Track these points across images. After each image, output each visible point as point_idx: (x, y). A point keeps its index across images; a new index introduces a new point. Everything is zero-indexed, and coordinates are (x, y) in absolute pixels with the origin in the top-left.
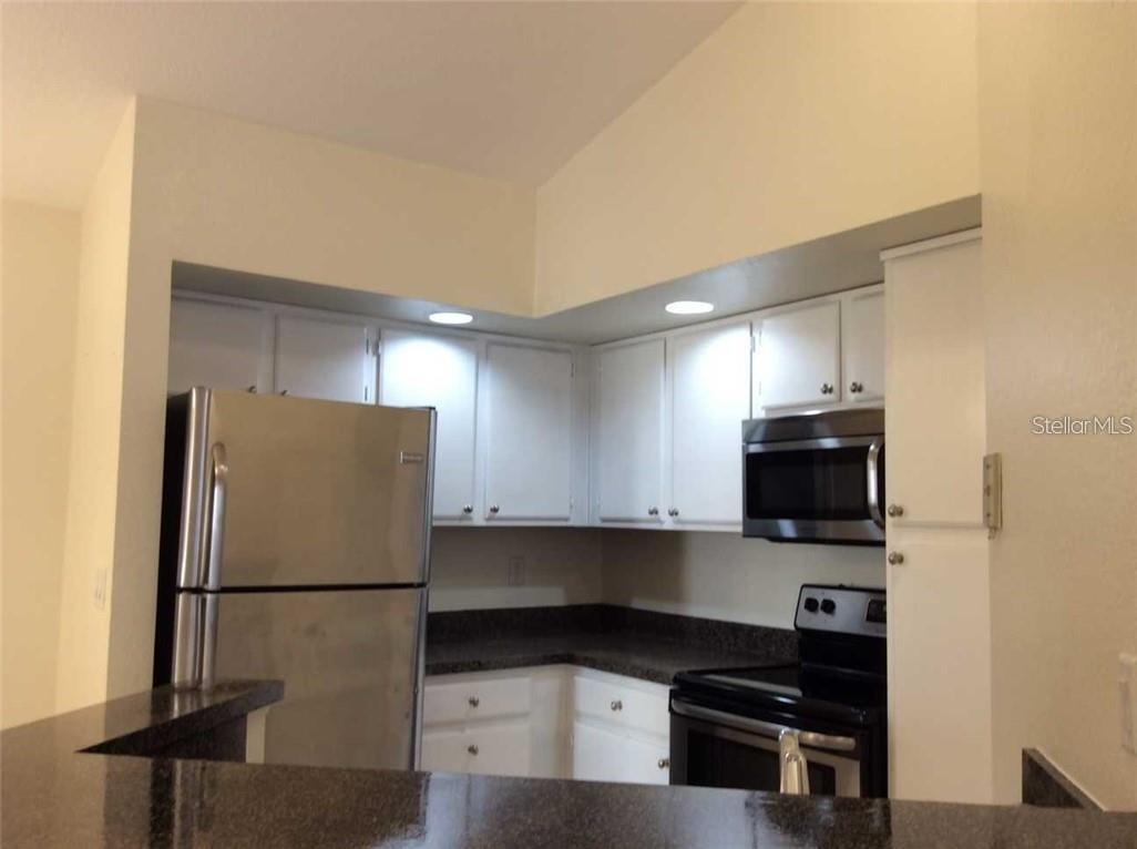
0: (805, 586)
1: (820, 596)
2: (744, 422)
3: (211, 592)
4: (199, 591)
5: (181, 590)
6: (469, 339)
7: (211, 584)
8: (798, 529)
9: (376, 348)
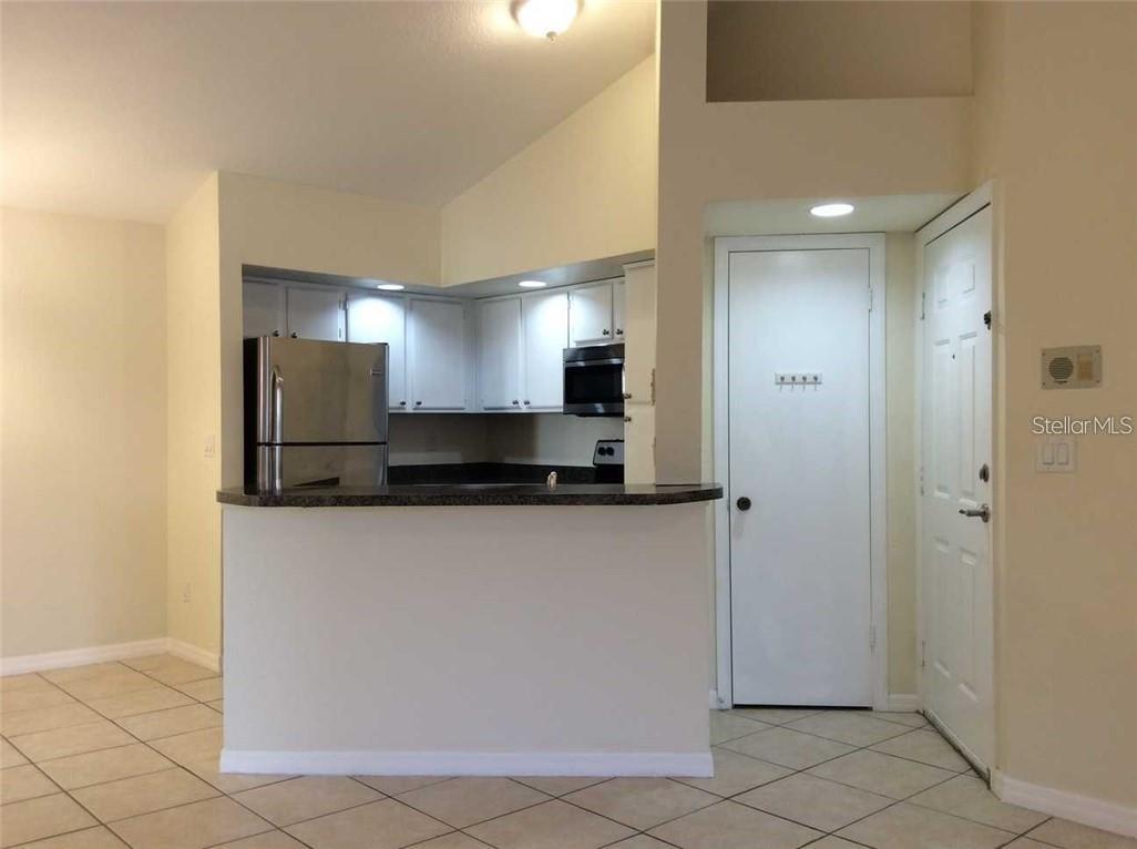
0: (600, 441)
1: (605, 446)
2: (564, 350)
3: (278, 445)
4: (269, 444)
5: (259, 444)
6: (400, 298)
7: (278, 441)
8: (605, 408)
9: (345, 305)
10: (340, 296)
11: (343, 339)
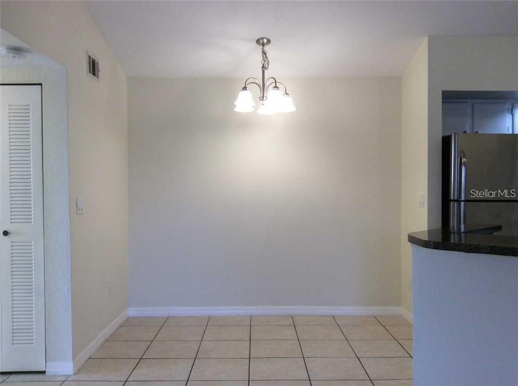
3: (463, 201)
4: (458, 201)
5: (451, 201)
7: (463, 198)
9: (512, 111)
10: (509, 106)
11: (510, 132)
